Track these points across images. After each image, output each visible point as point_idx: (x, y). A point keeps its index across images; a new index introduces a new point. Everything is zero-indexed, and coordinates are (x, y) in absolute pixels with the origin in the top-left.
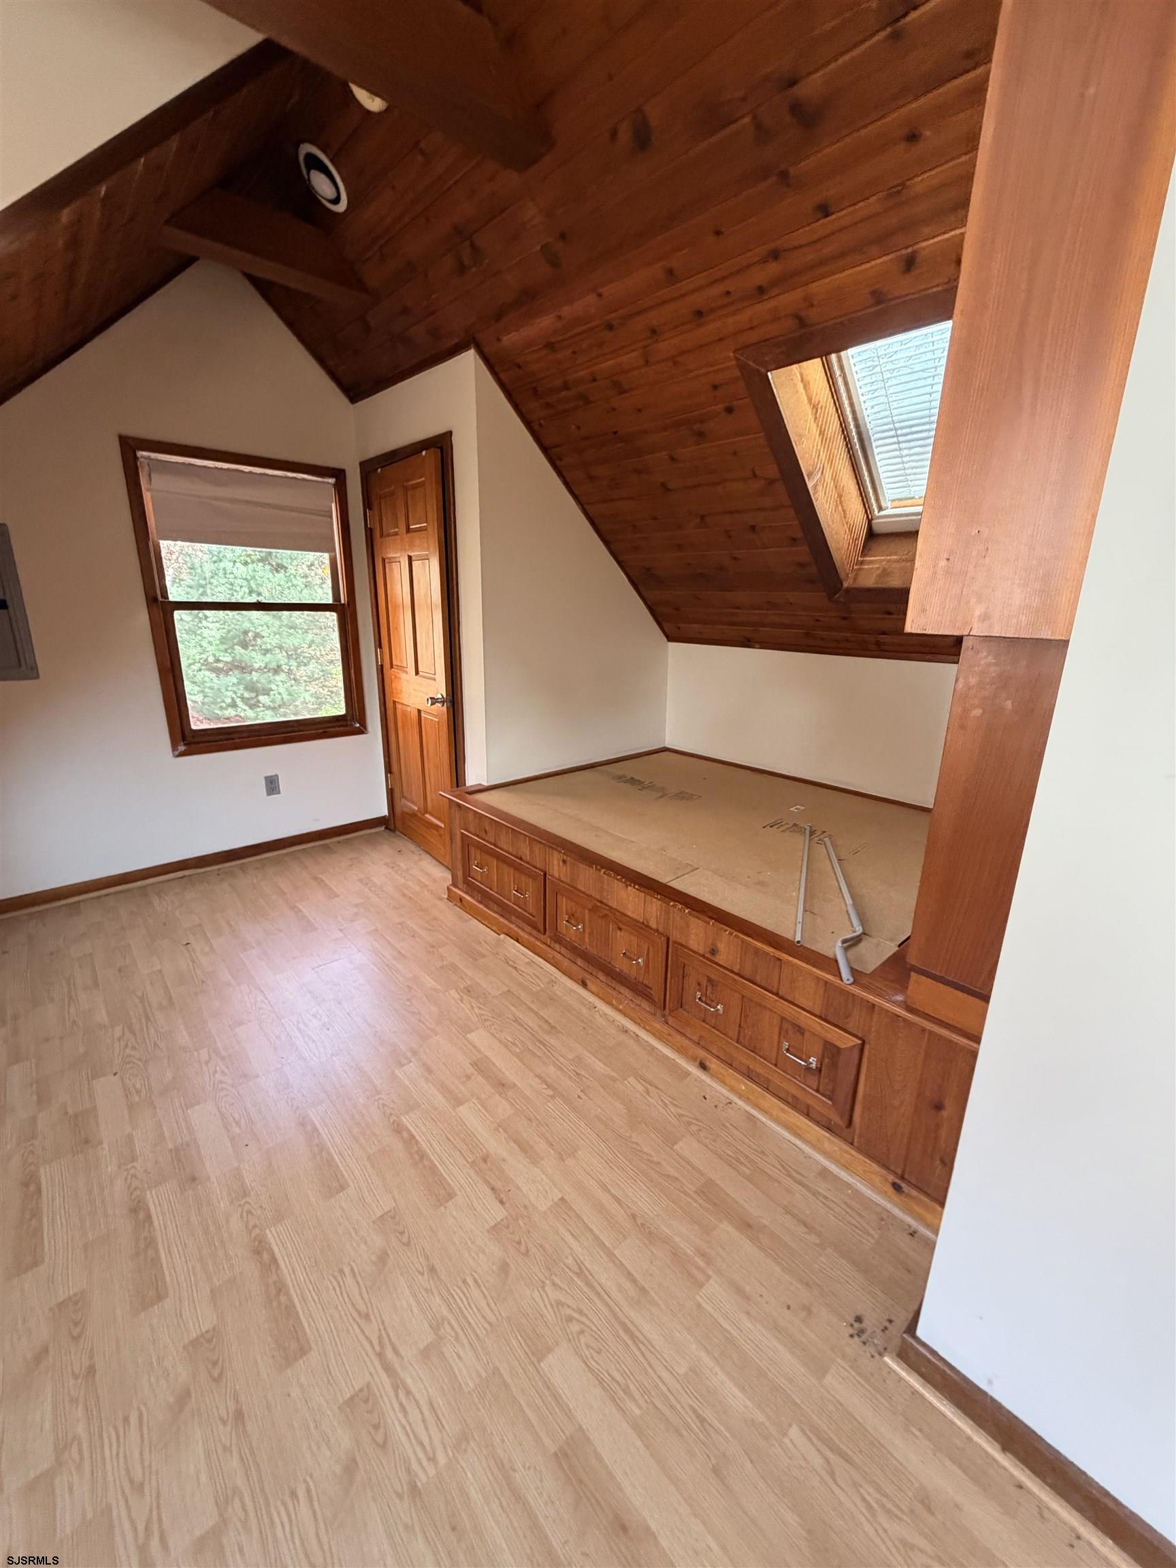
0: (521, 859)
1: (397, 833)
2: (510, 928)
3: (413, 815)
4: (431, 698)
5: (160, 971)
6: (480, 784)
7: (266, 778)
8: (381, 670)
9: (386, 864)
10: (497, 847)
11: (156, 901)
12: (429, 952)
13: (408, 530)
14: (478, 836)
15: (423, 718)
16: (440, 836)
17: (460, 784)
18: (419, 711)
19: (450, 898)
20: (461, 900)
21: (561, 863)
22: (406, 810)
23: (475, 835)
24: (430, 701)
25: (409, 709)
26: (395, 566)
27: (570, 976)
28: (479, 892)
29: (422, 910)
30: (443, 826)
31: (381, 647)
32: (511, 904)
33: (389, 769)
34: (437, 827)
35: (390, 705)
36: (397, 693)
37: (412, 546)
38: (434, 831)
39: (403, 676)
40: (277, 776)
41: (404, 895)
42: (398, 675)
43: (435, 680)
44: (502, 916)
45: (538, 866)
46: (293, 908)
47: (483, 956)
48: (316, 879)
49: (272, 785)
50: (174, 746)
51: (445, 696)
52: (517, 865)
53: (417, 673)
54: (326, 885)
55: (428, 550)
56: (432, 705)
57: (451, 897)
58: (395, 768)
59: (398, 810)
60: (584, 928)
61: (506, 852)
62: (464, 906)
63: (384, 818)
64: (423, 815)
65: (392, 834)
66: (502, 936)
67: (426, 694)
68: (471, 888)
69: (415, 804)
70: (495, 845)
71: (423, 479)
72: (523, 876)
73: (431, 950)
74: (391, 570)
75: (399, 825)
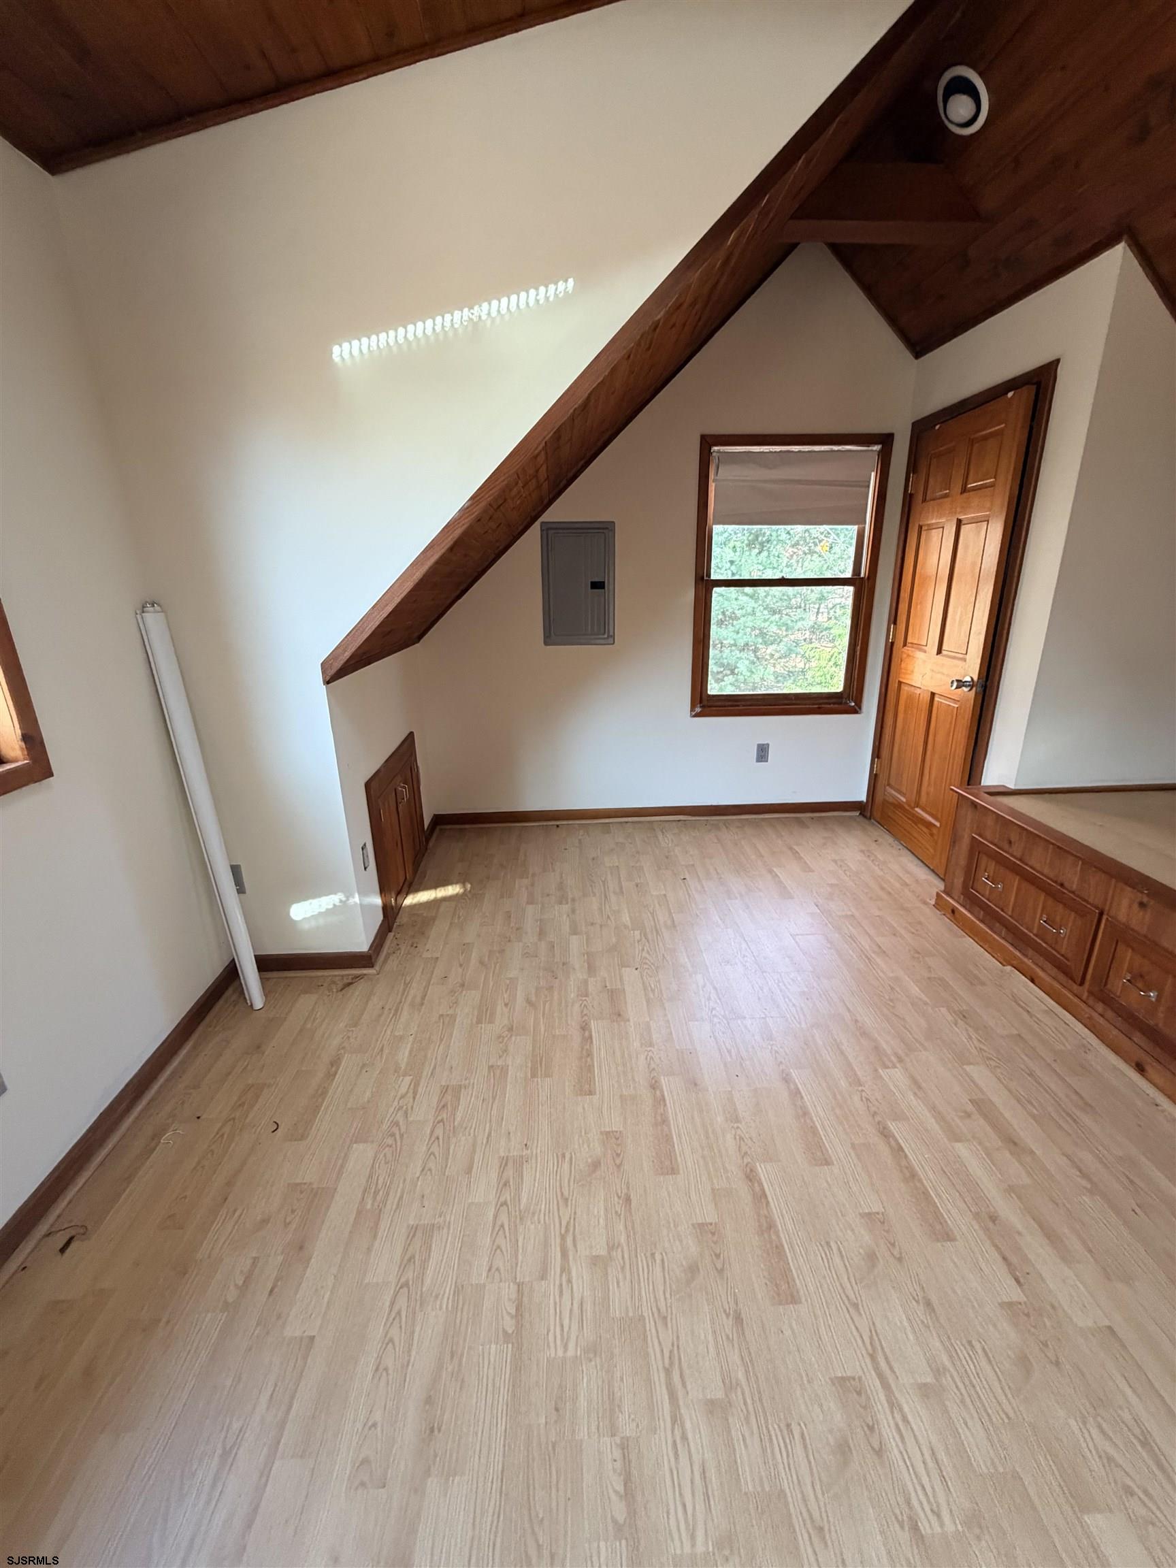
0: (1062, 885)
1: (872, 820)
2: (1023, 962)
3: (898, 806)
4: (958, 681)
5: (665, 895)
6: (1004, 786)
7: (759, 746)
8: (890, 648)
9: (862, 851)
10: (1027, 865)
11: (660, 837)
12: (913, 957)
13: (964, 490)
14: (995, 845)
15: (935, 703)
16: (932, 835)
17: (971, 782)
18: (933, 694)
19: (937, 906)
20: (953, 911)
21: (1136, 906)
22: (891, 800)
23: (992, 843)
24: (955, 684)
25: (918, 691)
26: (935, 534)
27: (1116, 1051)
28: (981, 908)
29: (903, 909)
30: (938, 824)
31: (895, 623)
32: (1031, 935)
33: (877, 753)
34: (929, 825)
35: (893, 685)
36: (906, 674)
37: (964, 509)
38: (925, 829)
39: (920, 655)
40: (768, 745)
41: (883, 888)
42: (910, 653)
43: (965, 660)
44: (1012, 945)
45: (1091, 900)
46: (771, 871)
47: (983, 984)
48: (791, 849)
49: (762, 753)
50: (692, 709)
51: (976, 679)
52: (1054, 892)
53: (939, 651)
54: (801, 858)
55: (990, 510)
56: (956, 688)
57: (939, 904)
58: (885, 753)
59: (879, 798)
60: (1159, 998)
61: (1038, 872)
62: (955, 919)
63: (860, 803)
64: (913, 808)
65: (867, 822)
66: (1009, 968)
67: (948, 675)
68: (971, 901)
69: (904, 795)
70: (1020, 860)
71: (1003, 426)
72: (1061, 906)
73: (917, 955)
74: (928, 539)
75: (877, 814)
